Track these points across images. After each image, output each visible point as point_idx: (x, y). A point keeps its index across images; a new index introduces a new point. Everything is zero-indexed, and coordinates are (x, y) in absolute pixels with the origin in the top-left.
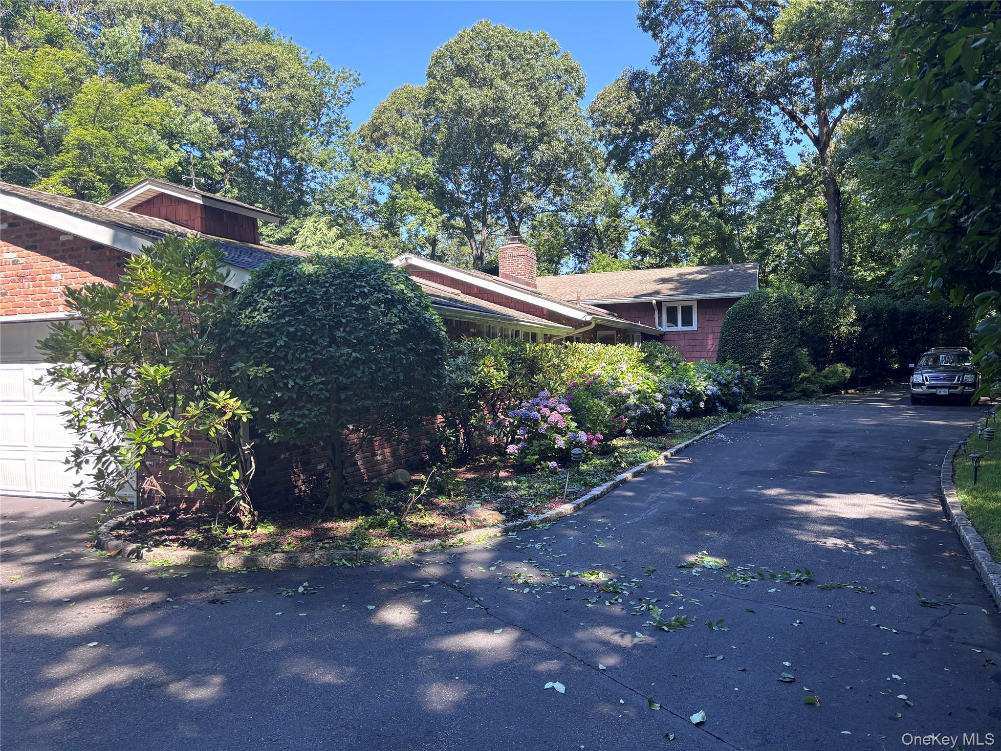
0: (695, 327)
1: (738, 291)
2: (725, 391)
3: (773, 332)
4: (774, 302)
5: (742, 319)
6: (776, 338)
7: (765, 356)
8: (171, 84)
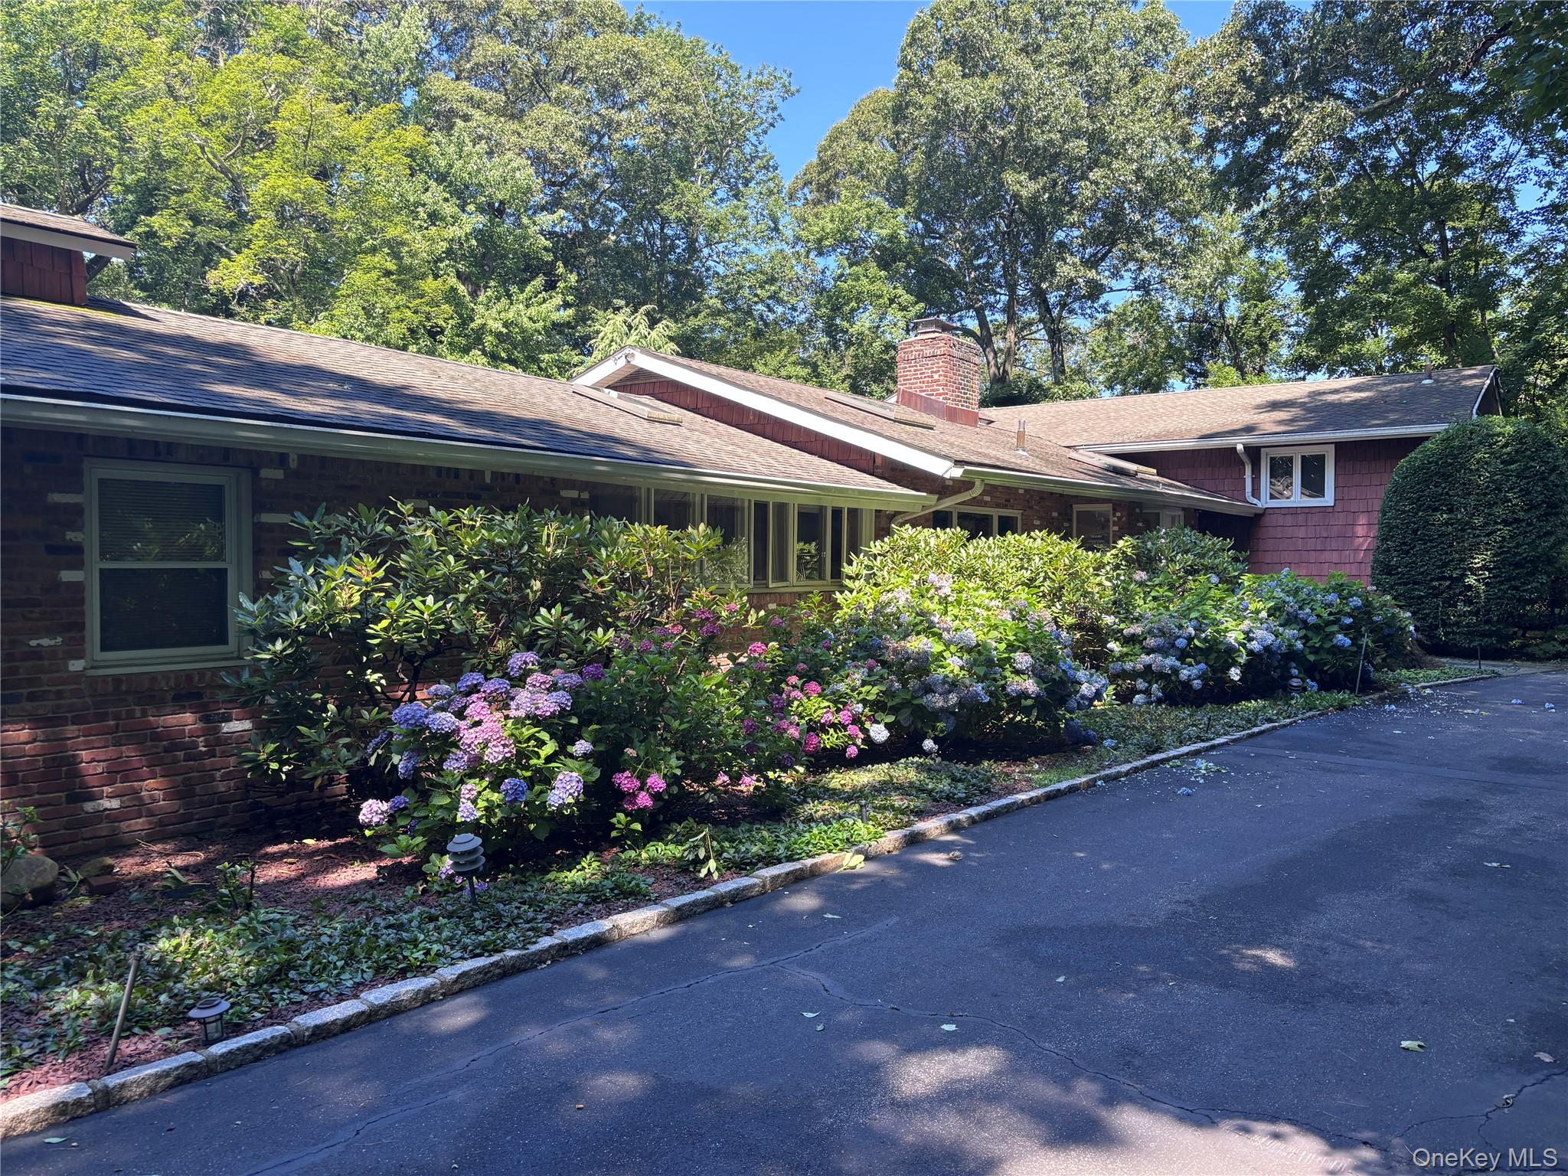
0: (1328, 499)
1: (1426, 422)
2: (1316, 641)
3: (1499, 511)
4: (1506, 445)
5: (1426, 482)
6: (1505, 522)
7: (1478, 561)
8: (471, 111)
